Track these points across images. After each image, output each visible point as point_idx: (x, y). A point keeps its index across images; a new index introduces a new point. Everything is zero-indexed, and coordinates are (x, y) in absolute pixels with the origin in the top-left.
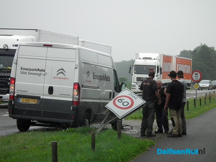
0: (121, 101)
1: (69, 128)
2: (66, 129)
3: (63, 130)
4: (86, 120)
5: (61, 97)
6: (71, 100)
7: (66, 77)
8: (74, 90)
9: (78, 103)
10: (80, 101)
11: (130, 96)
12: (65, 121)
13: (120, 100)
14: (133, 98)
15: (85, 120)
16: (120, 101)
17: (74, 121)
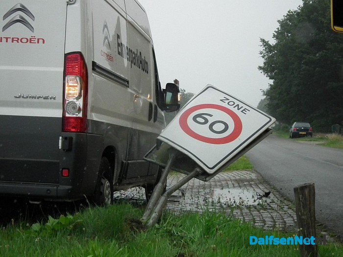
0: (203, 121)
1: (55, 217)
2: (46, 220)
3: (36, 226)
4: (103, 181)
5: (22, 105)
6: (58, 113)
7: (37, 34)
8: (68, 78)
9: (82, 122)
10: (89, 118)
11: (225, 105)
12: (40, 188)
13: (200, 116)
14: (235, 110)
15: (102, 184)
16: (200, 119)
17: (70, 187)
